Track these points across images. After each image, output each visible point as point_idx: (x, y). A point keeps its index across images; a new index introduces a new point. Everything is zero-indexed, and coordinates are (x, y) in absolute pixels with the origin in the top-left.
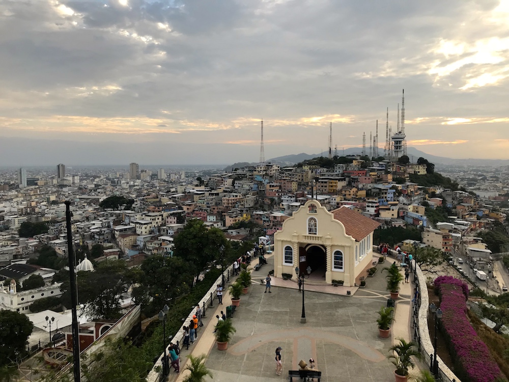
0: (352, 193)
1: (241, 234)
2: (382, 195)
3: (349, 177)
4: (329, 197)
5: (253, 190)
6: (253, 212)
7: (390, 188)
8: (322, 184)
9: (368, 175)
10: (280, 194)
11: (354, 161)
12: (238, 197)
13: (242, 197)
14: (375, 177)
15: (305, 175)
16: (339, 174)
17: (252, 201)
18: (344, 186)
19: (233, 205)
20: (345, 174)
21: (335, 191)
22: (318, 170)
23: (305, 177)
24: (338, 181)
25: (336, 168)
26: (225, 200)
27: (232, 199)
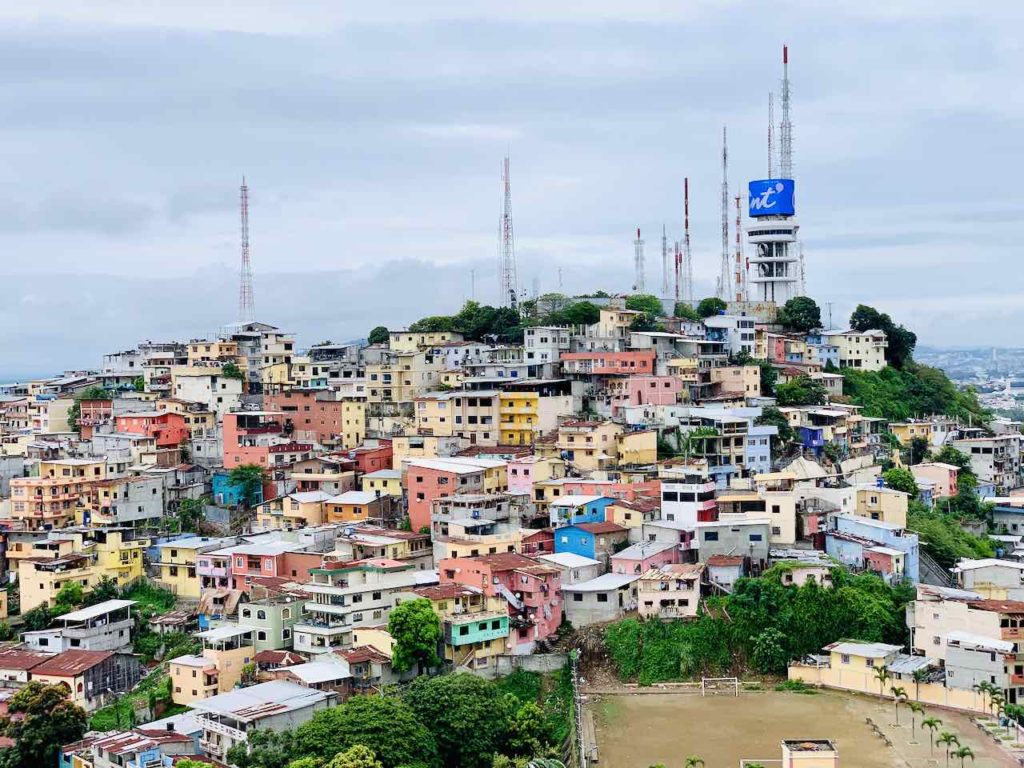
0: (597, 443)
2: (725, 451)
4: (503, 463)
5: (162, 441)
7: (759, 421)
8: (471, 411)
9: (662, 370)
11: (602, 314)
14: (690, 377)
15: (401, 373)
16: (541, 366)
17: (154, 491)
18: (564, 418)
19: (63, 514)
20: (566, 366)
21: (527, 438)
22: (452, 350)
23: (401, 383)
24: (538, 394)
25: (531, 343)
26: (25, 490)
27: (56, 487)
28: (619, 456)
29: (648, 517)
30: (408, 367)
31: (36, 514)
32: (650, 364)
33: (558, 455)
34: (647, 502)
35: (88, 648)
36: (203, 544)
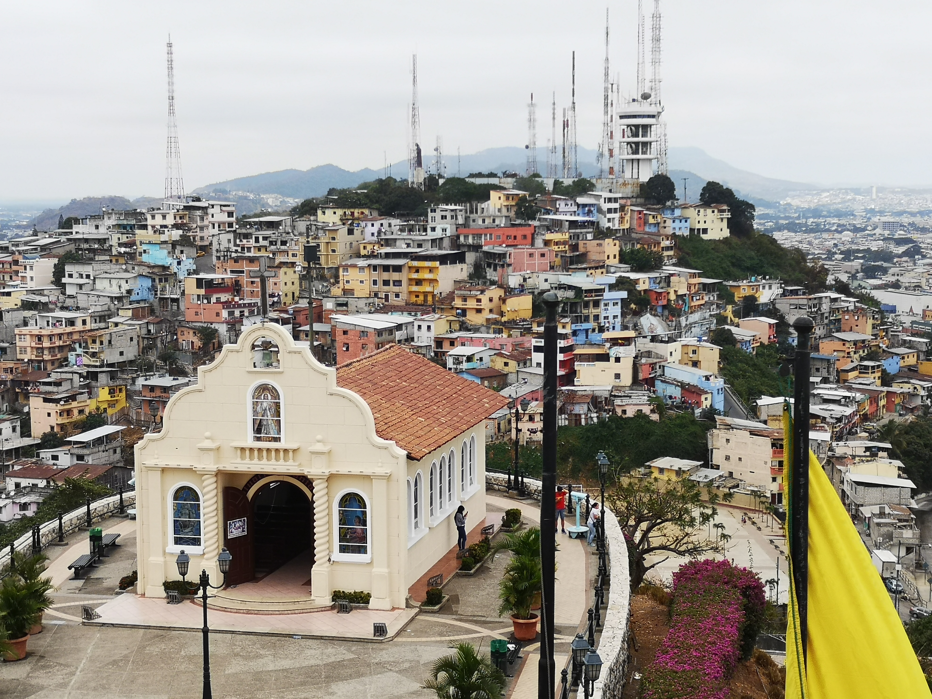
0: (485, 304)
1: (90, 460)
2: (585, 311)
3: (476, 248)
4: (410, 319)
5: (134, 297)
6: (134, 380)
7: (612, 287)
8: (386, 276)
9: (539, 242)
10: (237, 313)
11: (492, 193)
12: (79, 326)
13: (94, 326)
14: (562, 247)
15: (327, 243)
16: (442, 239)
17: (131, 339)
18: (459, 282)
19: (59, 356)
20: (462, 239)
21: (430, 298)
22: (369, 224)
23: (327, 251)
24: (438, 263)
25: (434, 219)
26: (28, 337)
27: (53, 335)
28: (502, 314)
29: (521, 365)
30: (334, 239)
31: (36, 356)
32: (529, 237)
33: (454, 312)
34: (521, 352)
35: (90, 463)
36: (175, 383)
